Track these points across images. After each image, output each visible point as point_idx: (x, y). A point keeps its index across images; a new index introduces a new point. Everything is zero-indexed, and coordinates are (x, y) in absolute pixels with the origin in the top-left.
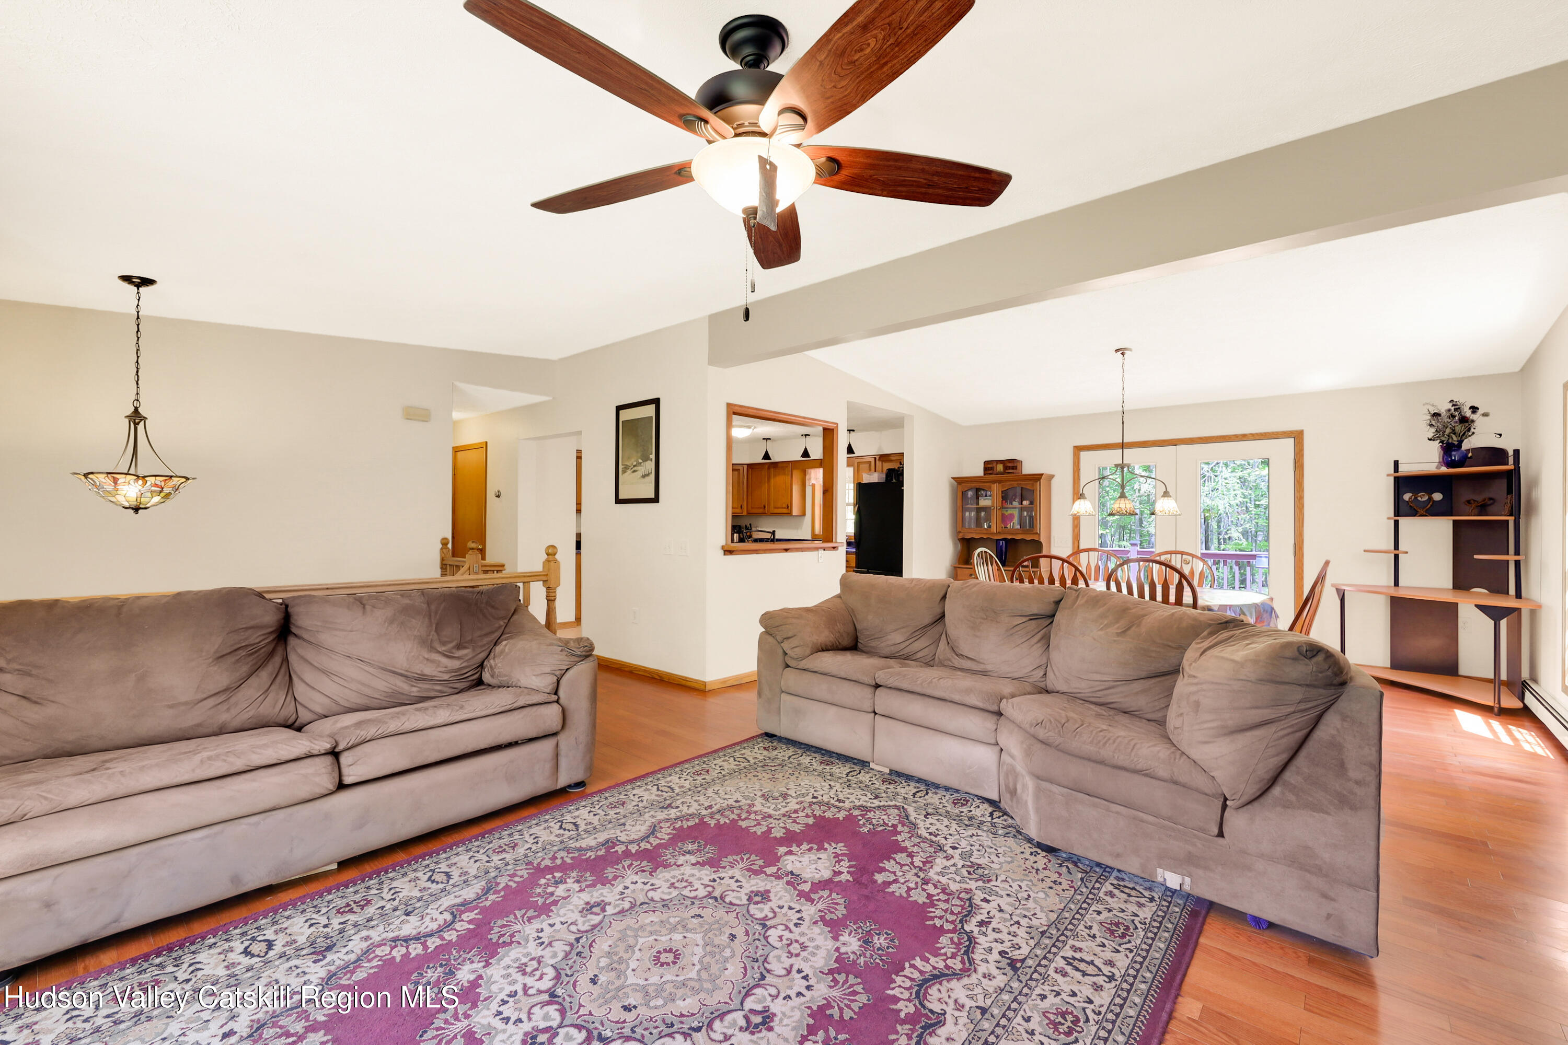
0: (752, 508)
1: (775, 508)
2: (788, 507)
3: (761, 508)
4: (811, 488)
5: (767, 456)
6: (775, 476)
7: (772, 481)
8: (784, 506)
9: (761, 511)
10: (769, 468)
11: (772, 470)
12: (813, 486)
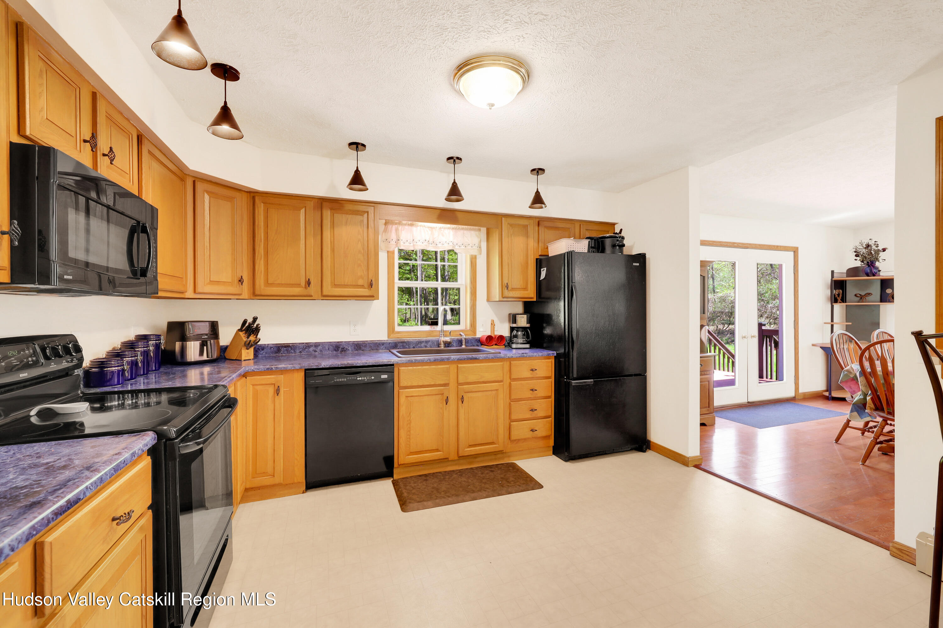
0: (269, 285)
1: (337, 286)
2: (371, 285)
8: (360, 282)
12: (392, 253)
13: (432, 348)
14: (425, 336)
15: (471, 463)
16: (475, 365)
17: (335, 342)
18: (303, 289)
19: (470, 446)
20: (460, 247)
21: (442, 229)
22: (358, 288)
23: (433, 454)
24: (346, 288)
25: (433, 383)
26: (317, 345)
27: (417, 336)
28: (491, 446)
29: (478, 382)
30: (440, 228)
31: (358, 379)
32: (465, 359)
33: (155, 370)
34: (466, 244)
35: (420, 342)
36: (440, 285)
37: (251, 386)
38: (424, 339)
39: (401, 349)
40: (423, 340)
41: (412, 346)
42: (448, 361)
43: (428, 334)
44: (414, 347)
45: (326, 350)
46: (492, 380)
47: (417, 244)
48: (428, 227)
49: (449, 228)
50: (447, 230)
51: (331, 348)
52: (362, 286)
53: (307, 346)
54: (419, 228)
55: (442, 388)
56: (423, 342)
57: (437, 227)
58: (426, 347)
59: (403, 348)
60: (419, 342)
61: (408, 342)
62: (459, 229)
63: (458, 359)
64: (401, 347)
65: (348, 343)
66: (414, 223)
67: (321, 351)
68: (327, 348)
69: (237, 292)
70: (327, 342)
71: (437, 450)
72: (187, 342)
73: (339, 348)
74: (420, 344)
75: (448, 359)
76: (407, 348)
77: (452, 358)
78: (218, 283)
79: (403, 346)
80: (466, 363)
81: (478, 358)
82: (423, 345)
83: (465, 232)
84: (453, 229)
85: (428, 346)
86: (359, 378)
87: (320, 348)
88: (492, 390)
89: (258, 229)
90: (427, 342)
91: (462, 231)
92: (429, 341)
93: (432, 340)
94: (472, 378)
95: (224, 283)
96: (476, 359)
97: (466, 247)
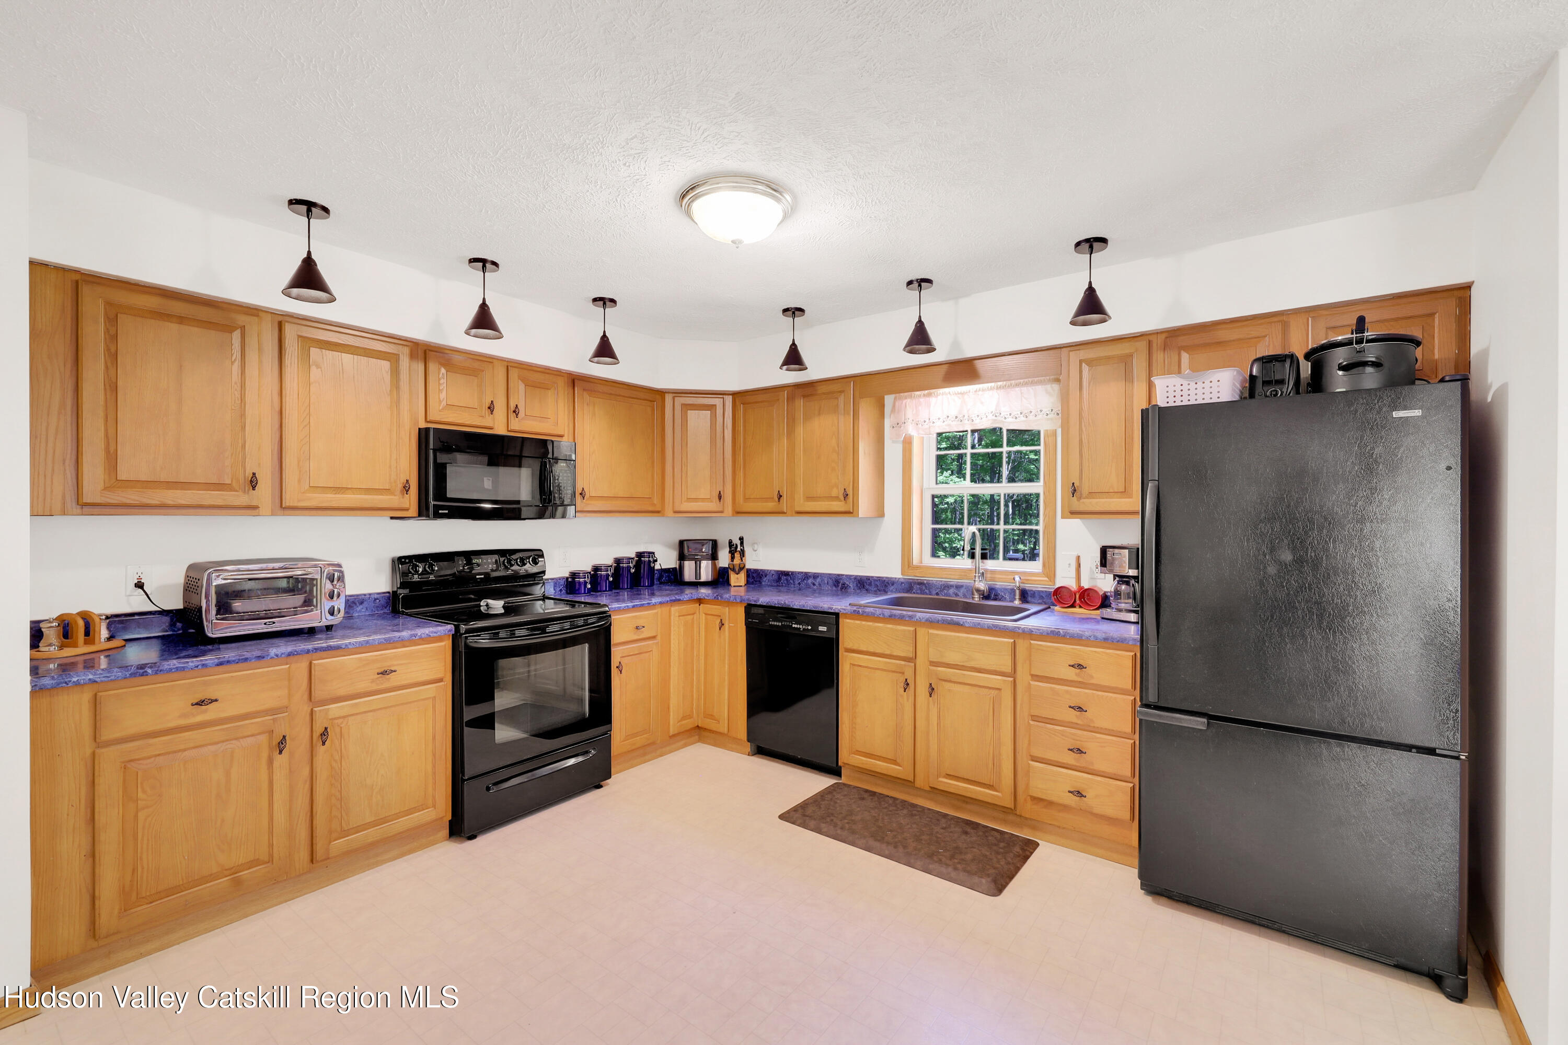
0: (747, 499)
1: (809, 498)
2: (846, 496)
3: (770, 499)
4: (899, 448)
5: (793, 358)
6: (807, 418)
7: (800, 431)
8: (834, 493)
9: (770, 506)
10: (791, 399)
11: (800, 403)
12: (907, 443)
13: (967, 598)
14: (957, 577)
15: (957, 808)
16: (957, 634)
17: (835, 574)
18: (775, 503)
19: (949, 776)
20: (1016, 418)
21: (980, 393)
22: (832, 501)
23: (889, 765)
24: (819, 501)
25: (888, 652)
26: (815, 576)
27: (944, 576)
28: (987, 791)
29: (963, 666)
30: (976, 391)
31: (794, 626)
32: (938, 621)
33: (648, 586)
34: (1026, 412)
35: (947, 586)
36: (1003, 489)
37: (704, 615)
38: (954, 581)
39: (917, 593)
40: (951, 583)
41: (934, 592)
42: (909, 620)
43: (963, 574)
44: (937, 594)
45: (825, 583)
46: (993, 668)
47: (934, 425)
48: (956, 394)
49: (992, 389)
50: (987, 392)
51: (831, 581)
52: (836, 498)
53: (806, 576)
54: (940, 397)
55: (903, 663)
56: (952, 586)
57: (969, 392)
58: (957, 595)
59: (921, 594)
60: (945, 587)
61: (928, 584)
62: (1010, 386)
63: (927, 620)
64: (919, 591)
65: (849, 577)
66: (932, 391)
67: (820, 585)
68: (826, 582)
69: (720, 510)
70: (827, 574)
71: (894, 762)
72: (685, 562)
73: (839, 583)
74: (947, 588)
75: (911, 617)
76: (927, 594)
77: (917, 617)
78: (696, 500)
79: (921, 589)
80: (937, 629)
81: (962, 623)
82: (951, 591)
83: (1024, 389)
84: (999, 388)
85: (960, 594)
86: (795, 624)
87: (818, 580)
88: (990, 688)
89: (738, 434)
90: (958, 587)
91: (1017, 389)
92: (962, 586)
93: (966, 585)
94: (952, 657)
95: (703, 500)
96: (957, 624)
97: (1027, 417)
